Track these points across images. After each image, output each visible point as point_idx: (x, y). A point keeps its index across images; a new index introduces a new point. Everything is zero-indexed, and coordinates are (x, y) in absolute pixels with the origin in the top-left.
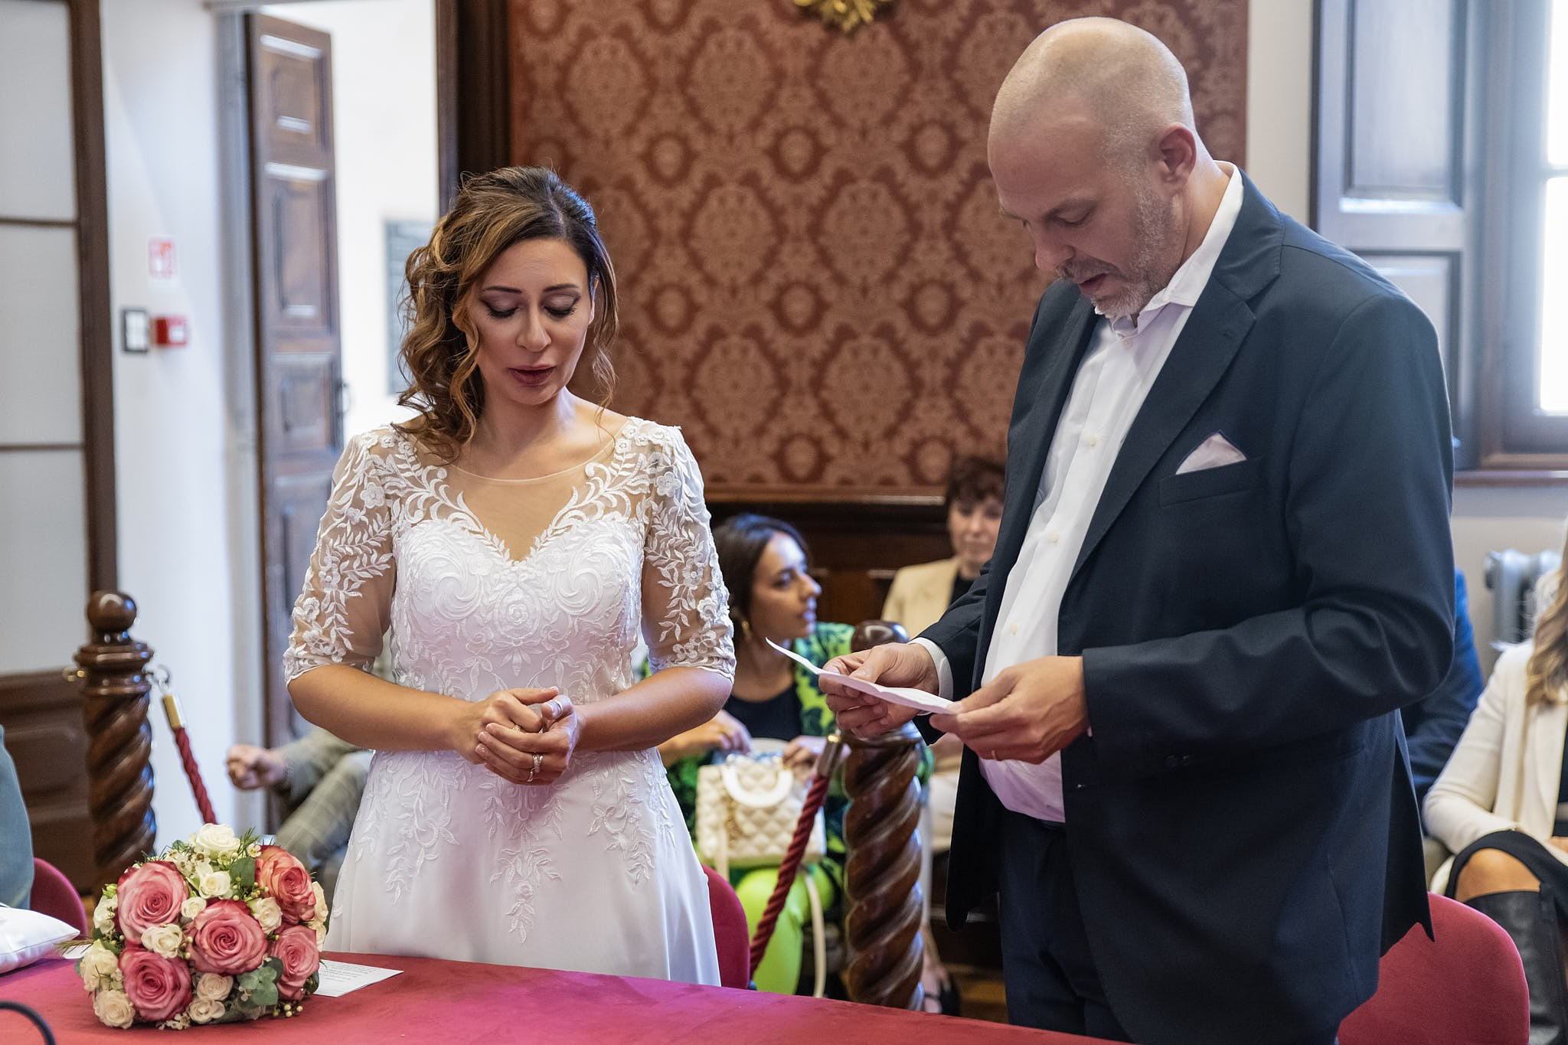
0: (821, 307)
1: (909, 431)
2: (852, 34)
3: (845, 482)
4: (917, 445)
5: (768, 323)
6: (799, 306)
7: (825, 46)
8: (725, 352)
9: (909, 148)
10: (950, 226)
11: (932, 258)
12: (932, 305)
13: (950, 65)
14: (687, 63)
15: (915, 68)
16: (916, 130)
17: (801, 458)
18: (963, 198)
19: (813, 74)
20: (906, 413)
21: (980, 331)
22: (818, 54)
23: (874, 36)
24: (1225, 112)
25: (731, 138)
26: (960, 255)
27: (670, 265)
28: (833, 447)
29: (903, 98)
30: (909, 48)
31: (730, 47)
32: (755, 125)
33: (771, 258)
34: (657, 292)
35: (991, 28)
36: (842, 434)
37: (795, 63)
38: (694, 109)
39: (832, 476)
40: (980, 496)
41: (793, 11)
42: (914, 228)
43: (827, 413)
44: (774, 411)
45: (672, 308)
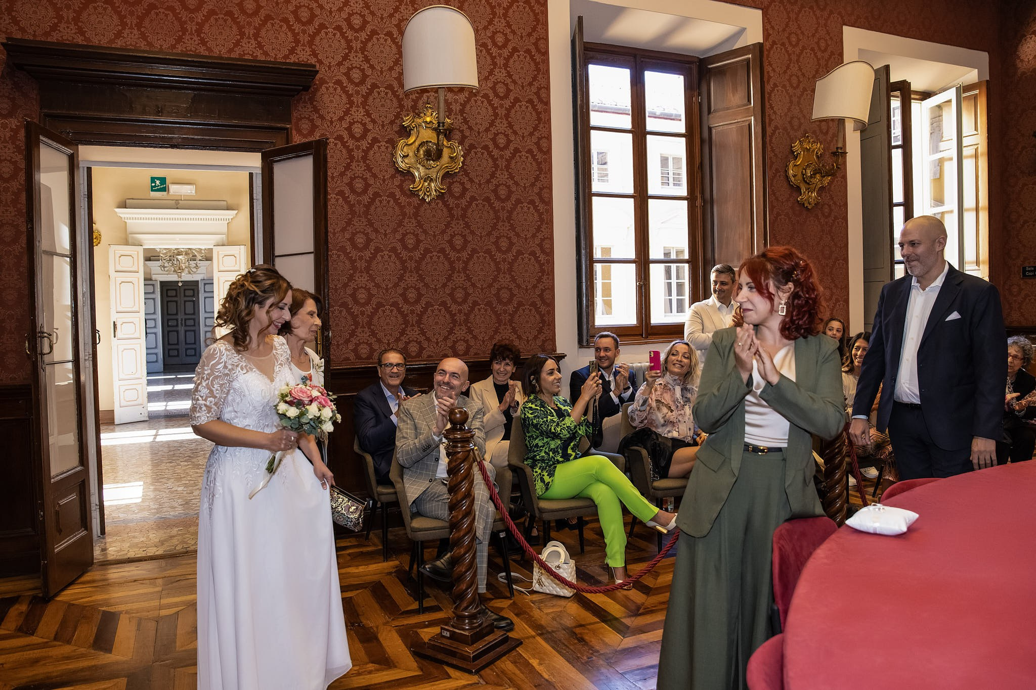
0: (420, 296)
1: (452, 338)
2: (429, 203)
3: (429, 356)
4: (455, 342)
5: (400, 301)
6: (412, 295)
7: (420, 206)
8: (384, 312)
9: (450, 242)
10: (465, 269)
11: (459, 279)
12: (459, 295)
13: (464, 216)
14: (368, 207)
15: (452, 216)
16: (452, 236)
17: (413, 349)
18: (469, 260)
19: (416, 215)
20: (451, 332)
21: (475, 303)
22: (417, 208)
23: (437, 204)
24: (547, 238)
25: (385, 235)
26: (469, 278)
27: (362, 280)
28: (425, 344)
29: (448, 226)
30: (450, 210)
31: (385, 202)
32: (395, 231)
33: (401, 278)
34: (355, 290)
35: (477, 205)
36: (428, 339)
37: (409, 210)
38: (371, 224)
39: (425, 354)
40: (504, 359)
41: (408, 192)
42: (453, 269)
43: (423, 333)
44: (403, 333)
45: (362, 296)
